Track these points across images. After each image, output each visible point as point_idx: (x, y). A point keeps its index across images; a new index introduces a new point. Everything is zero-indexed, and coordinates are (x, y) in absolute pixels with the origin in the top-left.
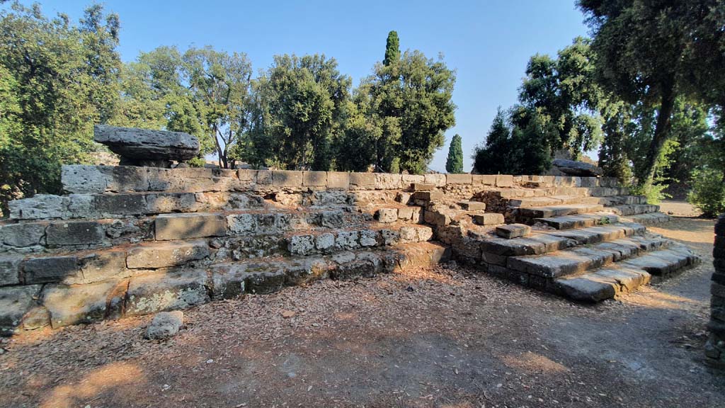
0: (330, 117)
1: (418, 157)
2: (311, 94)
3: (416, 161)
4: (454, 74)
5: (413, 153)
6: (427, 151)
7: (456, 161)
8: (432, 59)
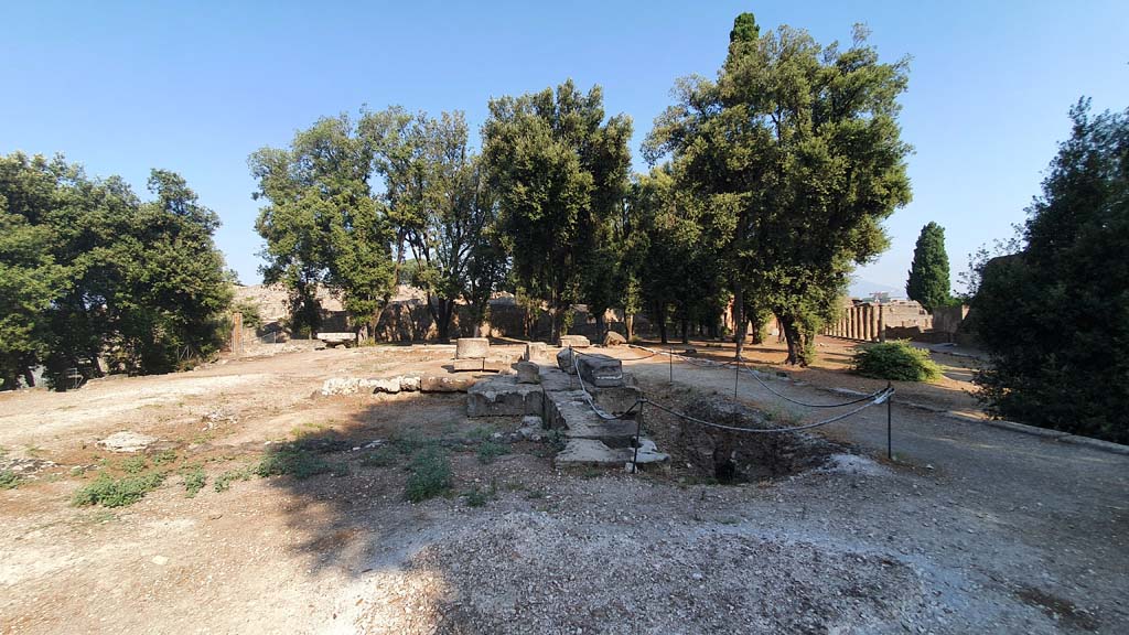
0: (588, 207)
1: (804, 285)
2: (541, 164)
3: (798, 292)
4: (900, 72)
5: (788, 275)
6: (829, 269)
7: (933, 276)
8: (835, 45)
